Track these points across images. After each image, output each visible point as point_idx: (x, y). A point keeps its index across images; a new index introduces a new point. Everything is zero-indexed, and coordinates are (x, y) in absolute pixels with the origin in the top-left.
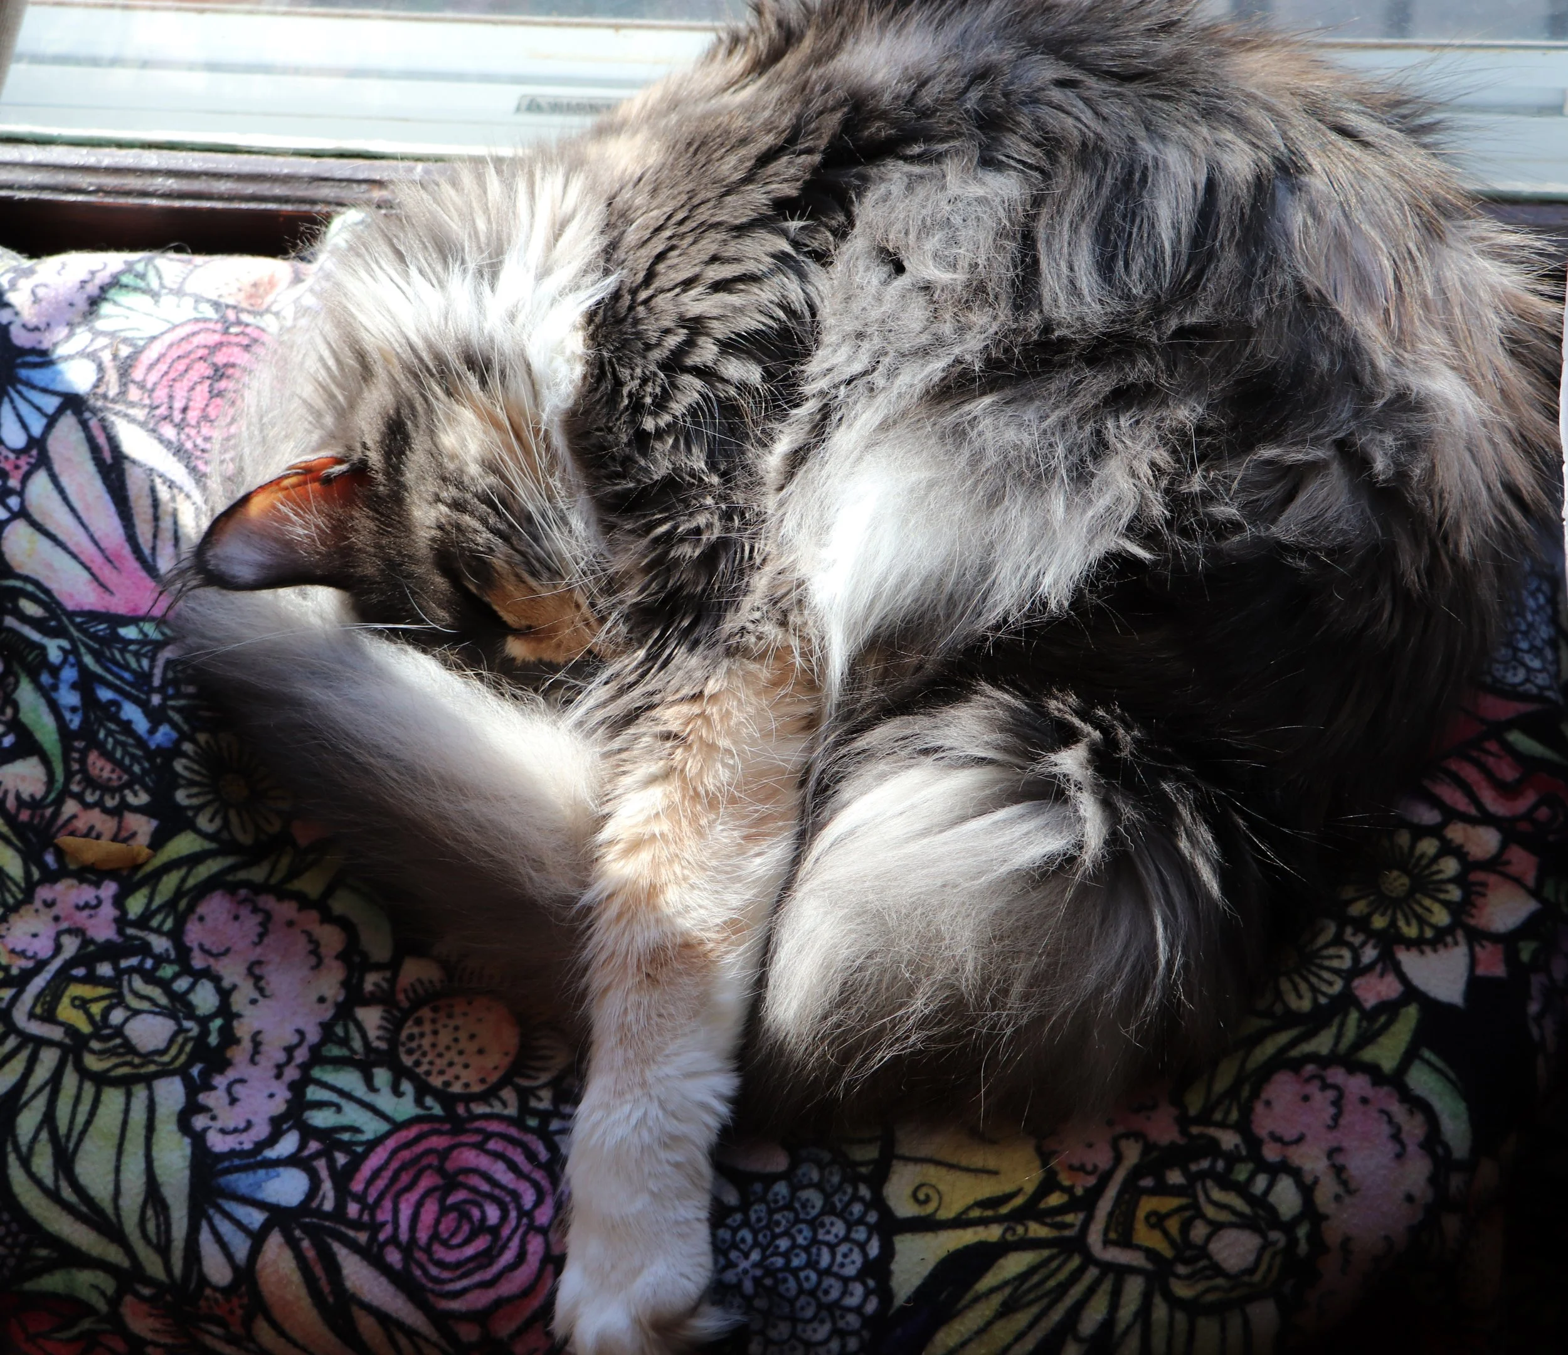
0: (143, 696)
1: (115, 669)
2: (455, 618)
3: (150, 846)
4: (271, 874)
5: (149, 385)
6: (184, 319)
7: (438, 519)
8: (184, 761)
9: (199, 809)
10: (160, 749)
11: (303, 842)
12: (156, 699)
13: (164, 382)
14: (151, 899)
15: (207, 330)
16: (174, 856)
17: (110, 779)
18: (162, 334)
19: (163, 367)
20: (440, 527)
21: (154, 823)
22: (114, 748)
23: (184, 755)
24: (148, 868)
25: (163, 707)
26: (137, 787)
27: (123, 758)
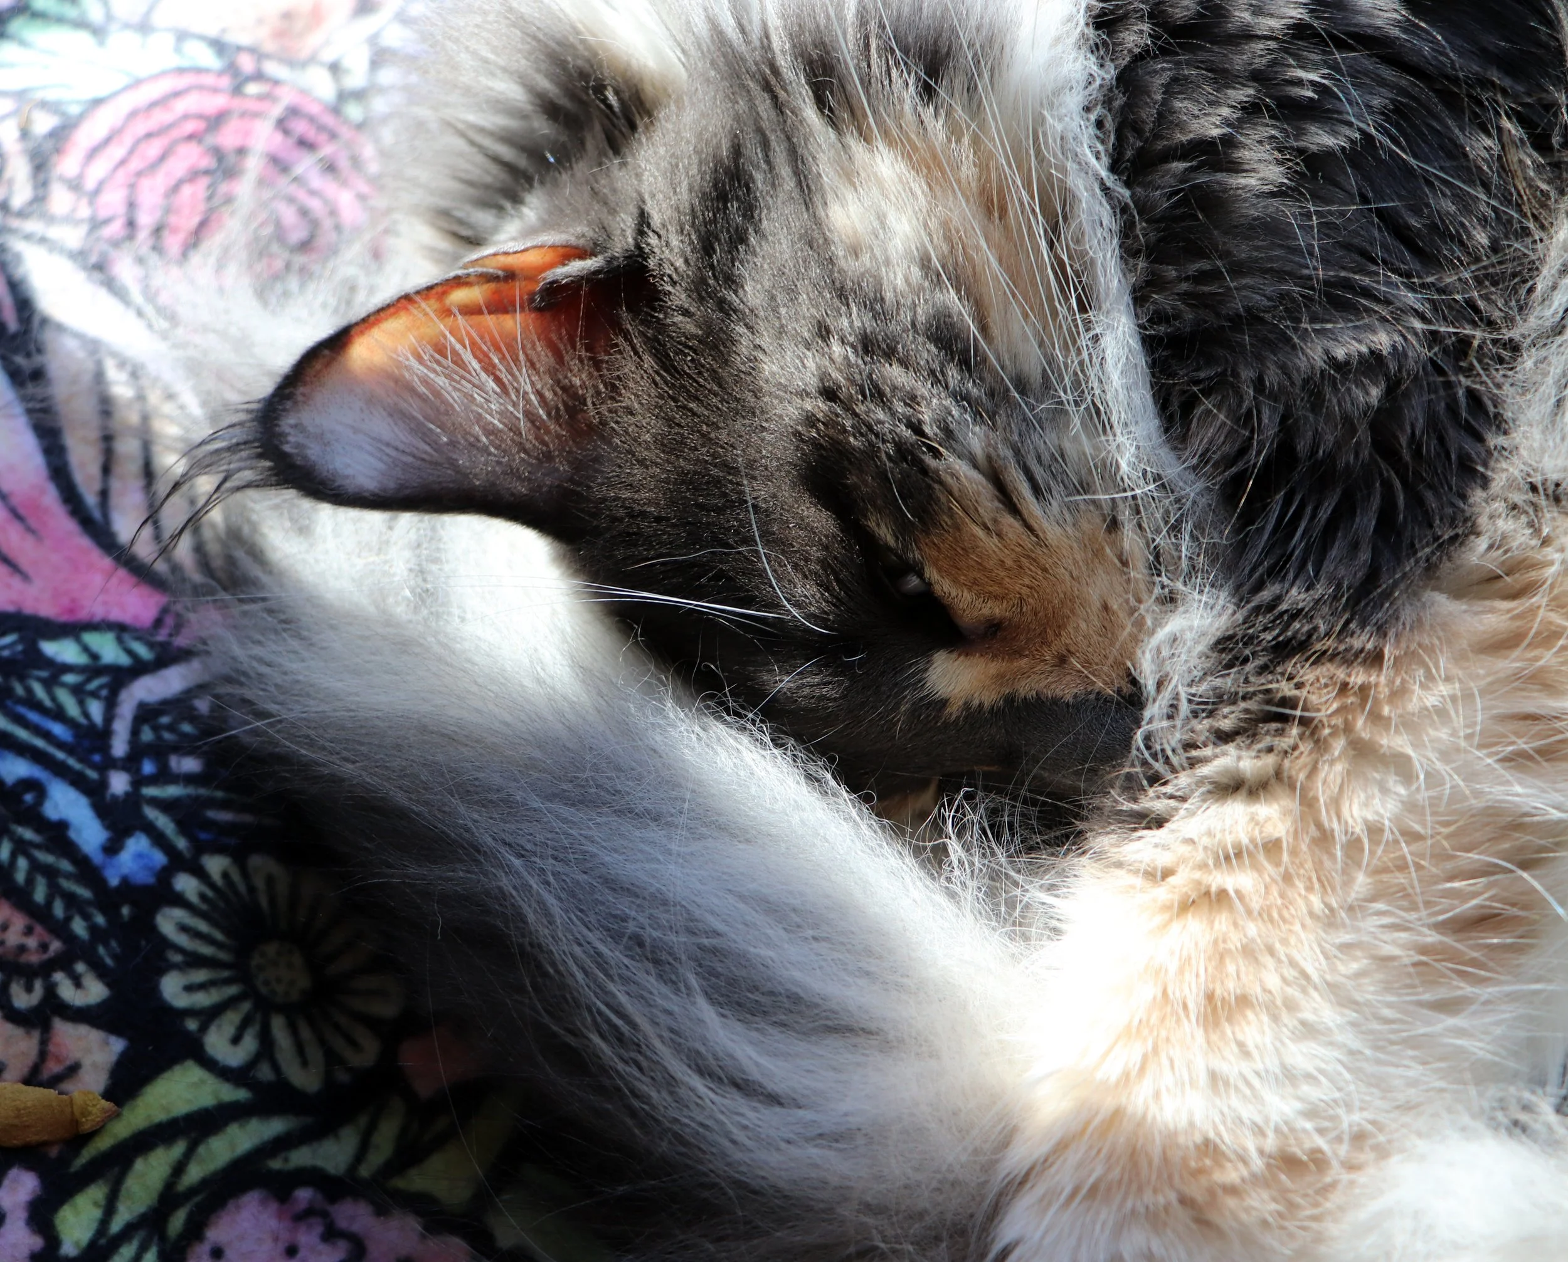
0: (93, 774)
1: (33, 716)
2: (837, 602)
3: (108, 1095)
4: (360, 1157)
5: (90, 184)
6: (156, 70)
7: (823, 376)
8: (178, 914)
9: (209, 1015)
10: (128, 889)
11: (424, 1089)
12: (119, 783)
13: (121, 176)
14: (110, 1209)
15: (201, 88)
16: (160, 1116)
17: (22, 949)
18: (115, 94)
19: (117, 152)
20: (829, 393)
21: (117, 1045)
22: (30, 881)
23: (179, 900)
24: (103, 1143)
25: (133, 799)
26: (80, 967)
27: (49, 903)
